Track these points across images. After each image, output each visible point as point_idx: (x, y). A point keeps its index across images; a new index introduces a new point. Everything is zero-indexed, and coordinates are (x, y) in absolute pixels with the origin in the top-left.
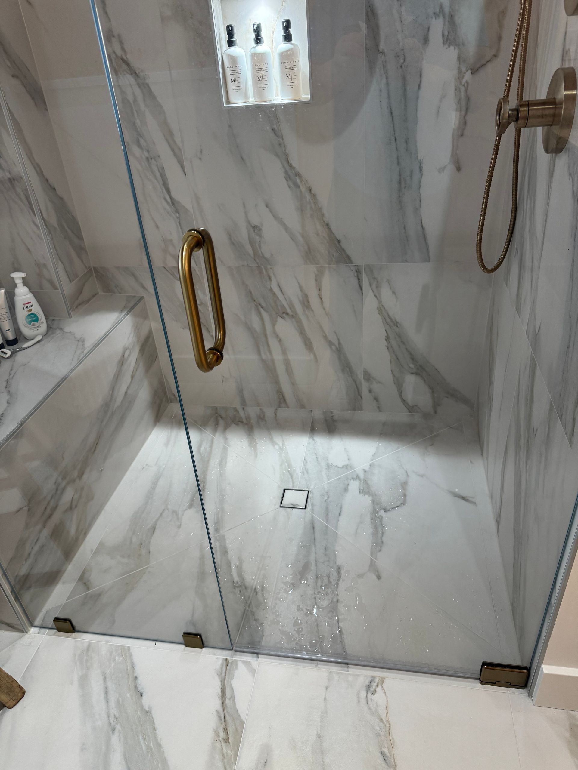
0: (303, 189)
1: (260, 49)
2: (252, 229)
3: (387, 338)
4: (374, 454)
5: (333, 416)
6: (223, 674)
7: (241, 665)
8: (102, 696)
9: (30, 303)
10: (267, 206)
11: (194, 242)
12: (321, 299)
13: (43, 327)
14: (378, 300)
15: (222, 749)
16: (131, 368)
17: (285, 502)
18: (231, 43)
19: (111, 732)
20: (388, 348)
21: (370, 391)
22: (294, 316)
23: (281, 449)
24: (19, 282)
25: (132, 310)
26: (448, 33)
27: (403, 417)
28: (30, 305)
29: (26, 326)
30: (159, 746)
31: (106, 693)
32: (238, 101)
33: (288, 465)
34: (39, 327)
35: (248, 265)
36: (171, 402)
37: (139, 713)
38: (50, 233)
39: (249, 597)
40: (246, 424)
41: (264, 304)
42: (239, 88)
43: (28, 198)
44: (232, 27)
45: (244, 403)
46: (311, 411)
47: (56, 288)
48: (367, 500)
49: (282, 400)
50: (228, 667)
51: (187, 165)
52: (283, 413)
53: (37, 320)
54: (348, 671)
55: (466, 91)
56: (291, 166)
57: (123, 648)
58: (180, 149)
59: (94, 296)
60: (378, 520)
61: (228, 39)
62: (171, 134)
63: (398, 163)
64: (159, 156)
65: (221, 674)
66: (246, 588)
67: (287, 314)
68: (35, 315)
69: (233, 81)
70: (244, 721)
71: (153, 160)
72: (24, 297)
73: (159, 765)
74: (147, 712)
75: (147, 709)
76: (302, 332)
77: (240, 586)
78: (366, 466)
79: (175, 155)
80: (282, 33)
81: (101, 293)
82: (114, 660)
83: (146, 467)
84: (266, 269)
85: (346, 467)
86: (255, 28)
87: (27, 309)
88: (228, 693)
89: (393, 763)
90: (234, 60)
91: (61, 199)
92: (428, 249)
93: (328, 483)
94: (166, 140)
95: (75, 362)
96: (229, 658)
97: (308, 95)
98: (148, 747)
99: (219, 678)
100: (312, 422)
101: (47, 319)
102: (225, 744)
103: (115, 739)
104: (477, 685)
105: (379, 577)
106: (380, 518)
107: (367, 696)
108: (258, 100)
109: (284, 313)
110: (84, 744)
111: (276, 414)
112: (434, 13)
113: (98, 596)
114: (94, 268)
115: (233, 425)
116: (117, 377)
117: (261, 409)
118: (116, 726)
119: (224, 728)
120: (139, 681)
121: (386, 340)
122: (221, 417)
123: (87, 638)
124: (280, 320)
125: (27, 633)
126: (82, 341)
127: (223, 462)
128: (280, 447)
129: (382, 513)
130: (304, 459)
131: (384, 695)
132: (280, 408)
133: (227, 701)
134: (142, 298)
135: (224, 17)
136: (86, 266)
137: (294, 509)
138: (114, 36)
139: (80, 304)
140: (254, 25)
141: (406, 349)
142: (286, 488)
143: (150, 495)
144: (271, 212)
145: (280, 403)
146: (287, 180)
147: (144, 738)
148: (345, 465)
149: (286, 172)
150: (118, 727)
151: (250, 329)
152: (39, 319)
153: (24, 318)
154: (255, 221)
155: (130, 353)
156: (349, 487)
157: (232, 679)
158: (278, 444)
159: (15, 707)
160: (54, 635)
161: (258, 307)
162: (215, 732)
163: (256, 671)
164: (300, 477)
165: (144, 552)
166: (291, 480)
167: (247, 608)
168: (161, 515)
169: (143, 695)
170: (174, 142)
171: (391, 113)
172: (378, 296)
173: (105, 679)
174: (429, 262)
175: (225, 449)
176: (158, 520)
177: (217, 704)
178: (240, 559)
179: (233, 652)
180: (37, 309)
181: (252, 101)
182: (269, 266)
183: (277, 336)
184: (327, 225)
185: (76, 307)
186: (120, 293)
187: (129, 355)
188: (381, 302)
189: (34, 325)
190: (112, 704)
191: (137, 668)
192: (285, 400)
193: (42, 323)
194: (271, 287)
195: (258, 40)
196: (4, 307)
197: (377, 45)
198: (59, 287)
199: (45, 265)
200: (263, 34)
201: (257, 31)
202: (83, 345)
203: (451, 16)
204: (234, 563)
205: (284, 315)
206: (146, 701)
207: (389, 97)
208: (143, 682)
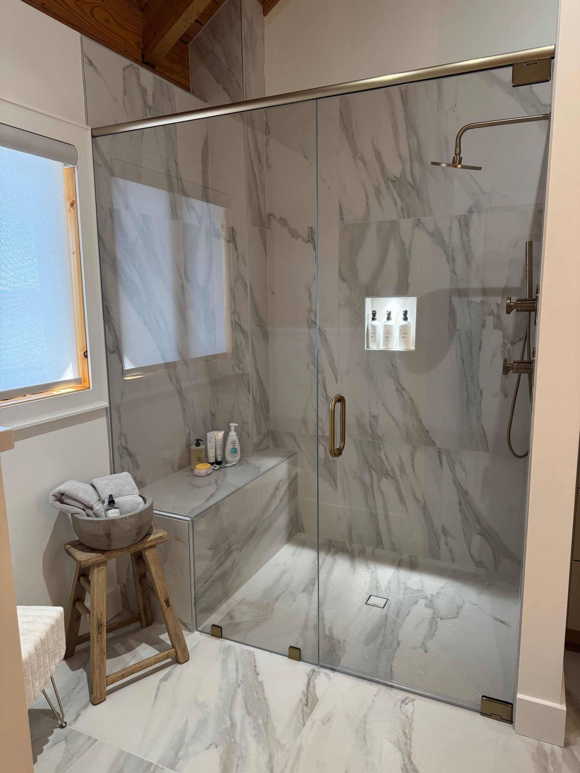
0: (406, 397)
1: (389, 323)
2: (372, 418)
3: (460, 503)
4: (442, 587)
5: (416, 560)
6: (310, 676)
7: (322, 674)
8: (234, 670)
9: (235, 441)
10: (383, 405)
11: (338, 399)
12: (413, 468)
13: (238, 457)
14: (453, 474)
15: (303, 708)
16: (281, 495)
17: (369, 602)
18: (373, 319)
19: (237, 687)
20: (460, 511)
21: (446, 544)
22: (394, 478)
23: (373, 572)
24: (233, 428)
25: (289, 458)
26: (497, 323)
27: (471, 568)
28: (235, 442)
29: (229, 455)
30: (265, 699)
31: (237, 669)
32: (373, 347)
33: (376, 582)
34: (236, 456)
35: (367, 439)
36: (300, 531)
37: (255, 682)
38: (254, 405)
39: (334, 644)
40: (351, 553)
41: (374, 467)
42: (375, 341)
43: (249, 385)
44: (375, 312)
45: (351, 541)
46: (401, 554)
47: (249, 437)
48: (430, 611)
49: (379, 543)
50: (314, 673)
51: (339, 377)
52: (378, 551)
53: (236, 453)
54: (392, 691)
55: (508, 353)
56: (400, 384)
57: (250, 652)
58: (336, 369)
59: (267, 448)
60: (435, 623)
61: (372, 317)
62: (333, 360)
63: (467, 389)
64: (324, 371)
65: (309, 675)
66: (333, 639)
67: (389, 475)
68: (236, 449)
69: (372, 337)
70: (319, 698)
71: (320, 373)
72: (233, 437)
73: (264, 707)
74: (260, 683)
75: (260, 681)
76: (398, 490)
77: (330, 637)
78: (434, 593)
79: (333, 371)
80: (402, 316)
81: (272, 447)
82: (244, 655)
83: (277, 565)
84: (378, 443)
85: (419, 591)
86: (387, 313)
87: (233, 445)
88: (311, 685)
89: (410, 737)
90: (374, 327)
91: (264, 388)
92: (487, 444)
93: (403, 597)
94: (330, 363)
95: (254, 477)
96: (315, 669)
97: (413, 347)
98: (259, 698)
99: (307, 677)
100: (400, 561)
101: (241, 454)
102: (305, 706)
103: (239, 690)
104: (479, 716)
105: (426, 652)
106: (436, 622)
107: (401, 705)
108: (384, 348)
109: (387, 474)
110: (221, 688)
111: (373, 551)
112: (488, 314)
113: (238, 624)
114: (272, 431)
115: (342, 553)
116: (273, 496)
117: (363, 546)
118: (241, 685)
119: (306, 699)
120: (257, 668)
121: (459, 504)
122: (333, 547)
123: (228, 642)
124: (384, 478)
125: (193, 632)
126: (259, 468)
127: (330, 572)
128: (372, 571)
129: (438, 619)
130: (389, 581)
131: (413, 707)
132: (377, 548)
133: (310, 688)
134: (296, 453)
135: (372, 306)
136: (267, 429)
137: (375, 607)
138: (312, 311)
139: (259, 450)
140: (387, 311)
141: (474, 513)
142: (371, 595)
143: (277, 581)
144: (385, 408)
145: (378, 544)
146: (397, 392)
147: (257, 693)
148: (418, 590)
149: (397, 387)
150: (242, 685)
151: (363, 484)
152: (238, 452)
153: (230, 450)
154: (375, 414)
155: (283, 484)
156: (418, 602)
157: (316, 679)
158: (371, 569)
159: (183, 664)
160: (209, 637)
161: (370, 468)
162: (300, 700)
163: (332, 679)
164: (383, 590)
165: (269, 609)
166: (376, 591)
167: (332, 649)
168: (283, 592)
169: (259, 675)
170: (334, 365)
171: (463, 361)
172: (453, 471)
173: (237, 663)
174: (488, 452)
175: (333, 565)
176: (281, 594)
177: (304, 688)
178: (332, 624)
179: (319, 667)
180: (237, 446)
181: (382, 348)
182: (380, 442)
183: (381, 491)
184: (420, 420)
185: (257, 451)
186: (283, 448)
187: (282, 486)
188: (455, 476)
189: (234, 455)
190: (240, 674)
191: (257, 662)
192: (382, 542)
193: (238, 455)
194: (380, 455)
195: (389, 319)
196: (221, 441)
197: (455, 326)
198: (251, 437)
199: (247, 423)
200: (392, 316)
201: (389, 314)
202: (259, 470)
203: (498, 316)
204: (328, 625)
205: (387, 476)
206: (260, 678)
207: (461, 352)
208: (259, 669)
